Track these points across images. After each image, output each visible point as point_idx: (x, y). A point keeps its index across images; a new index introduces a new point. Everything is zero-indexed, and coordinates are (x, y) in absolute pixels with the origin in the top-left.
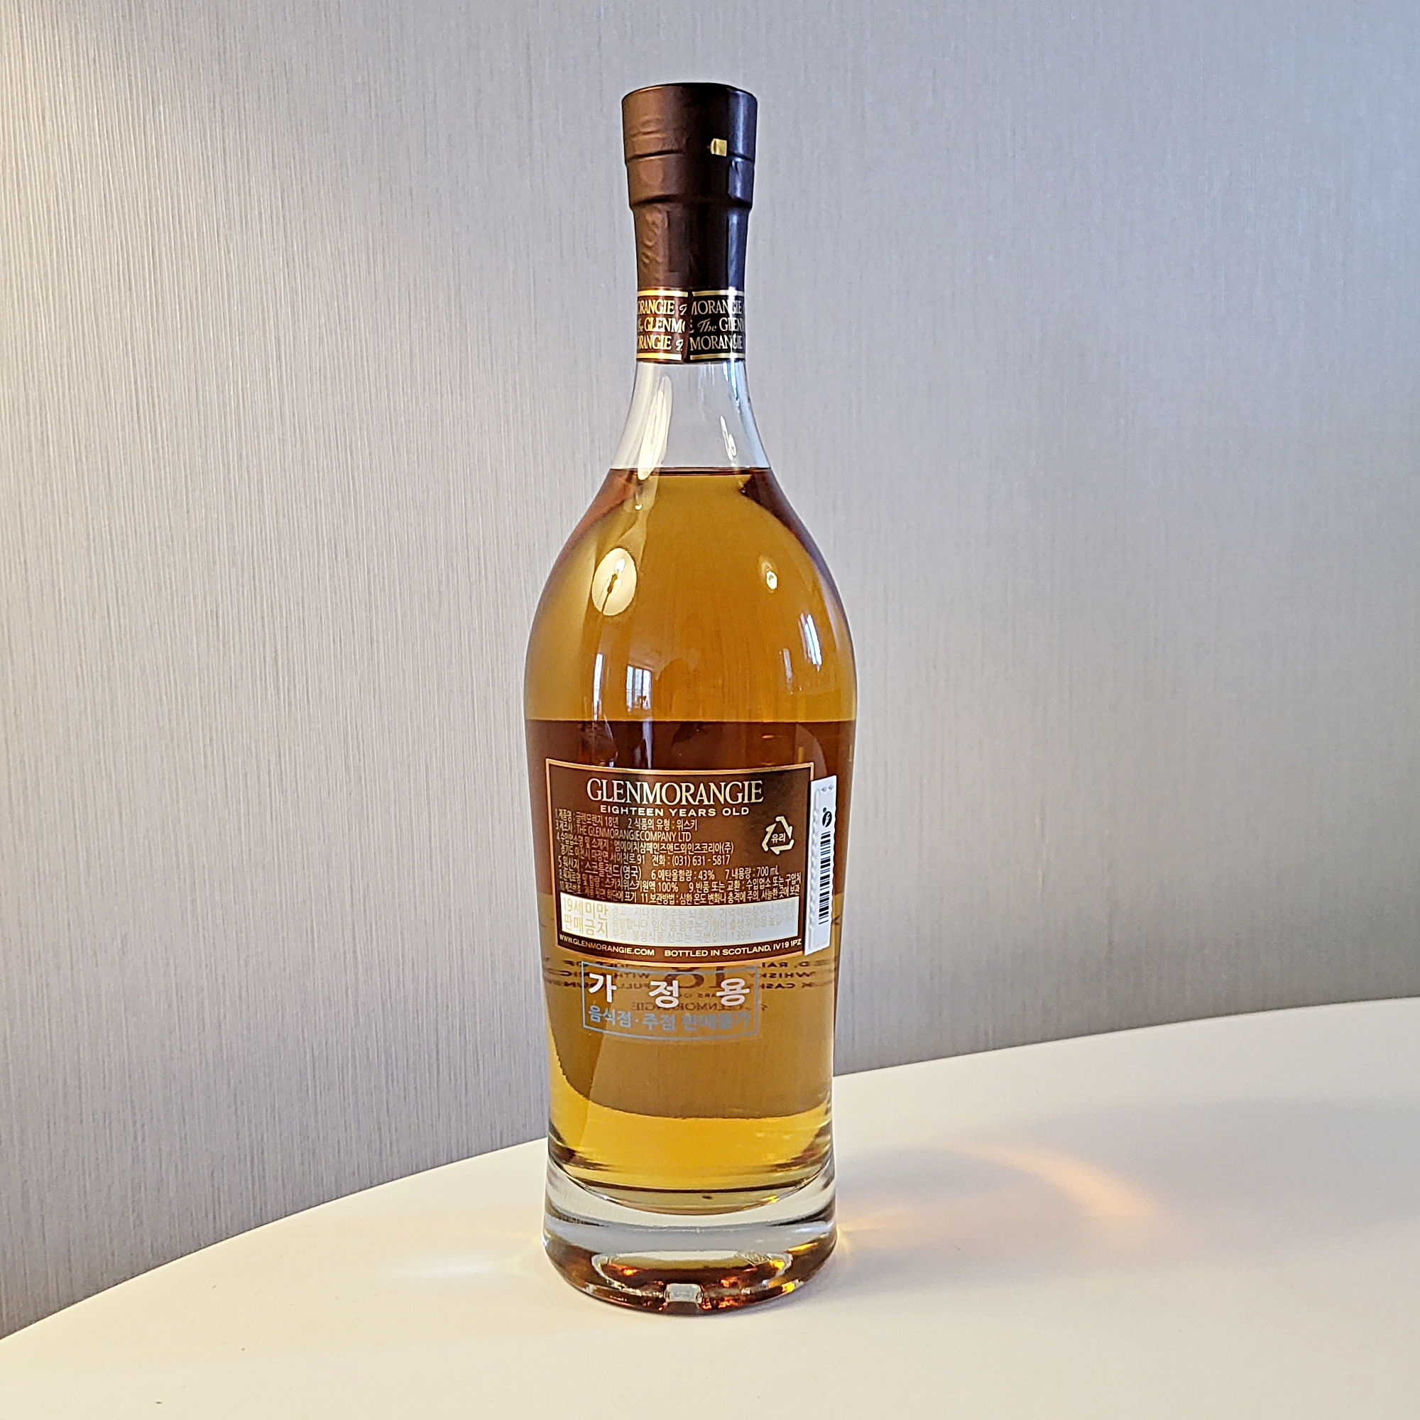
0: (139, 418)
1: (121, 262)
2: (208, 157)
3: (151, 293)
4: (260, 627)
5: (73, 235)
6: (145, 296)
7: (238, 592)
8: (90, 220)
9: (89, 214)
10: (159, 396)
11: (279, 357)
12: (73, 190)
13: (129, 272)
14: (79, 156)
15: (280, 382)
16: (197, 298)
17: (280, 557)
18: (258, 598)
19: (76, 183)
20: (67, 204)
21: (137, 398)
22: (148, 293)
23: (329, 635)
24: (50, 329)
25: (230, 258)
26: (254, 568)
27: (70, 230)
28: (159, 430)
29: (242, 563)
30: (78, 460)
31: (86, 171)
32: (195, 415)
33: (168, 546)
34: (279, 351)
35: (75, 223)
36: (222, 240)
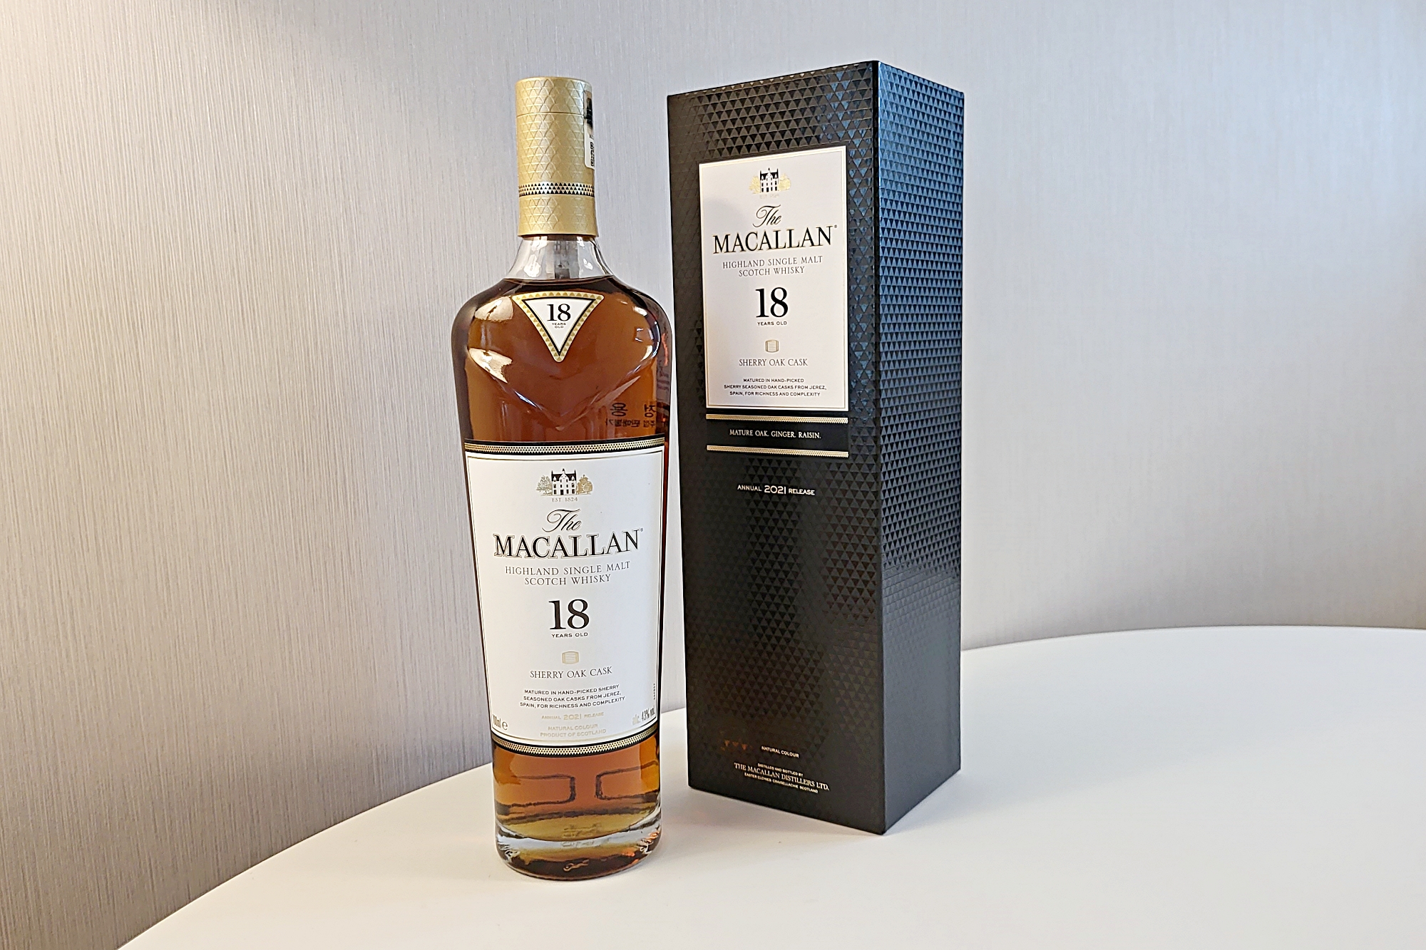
1: (228, 212)
3: (250, 234)
4: (333, 461)
6: (246, 236)
7: (317, 437)
8: (205, 184)
10: (257, 304)
11: (342, 276)
12: (193, 164)
13: (234, 216)
14: (197, 140)
15: (343, 291)
16: (283, 236)
17: (346, 412)
18: (331, 441)
20: (189, 173)
21: (242, 305)
22: (248, 234)
23: (381, 464)
24: (179, 260)
25: (305, 208)
26: (327, 420)
27: (191, 191)
28: (258, 327)
29: (319, 416)
30: (201, 350)
32: (283, 317)
33: (266, 408)
34: (341, 270)
35: (195, 187)
36: (299, 196)
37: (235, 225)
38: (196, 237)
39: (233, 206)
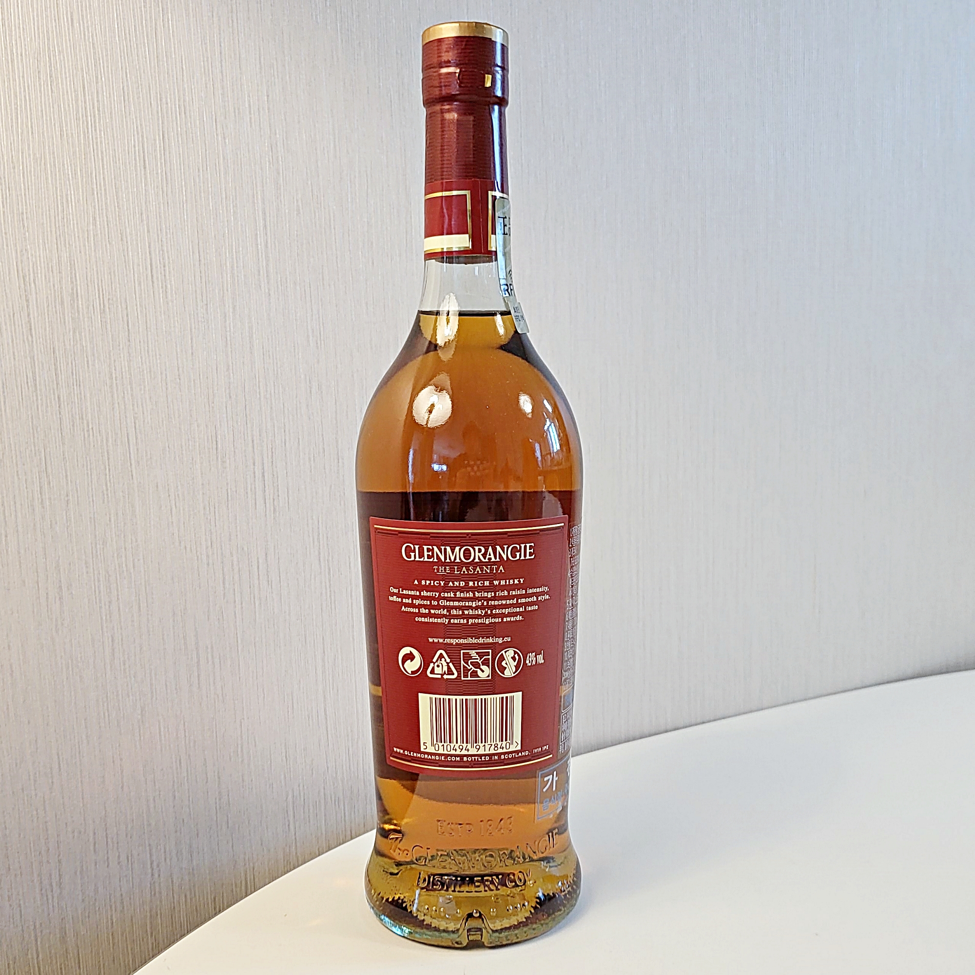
0: (152, 276)
1: (137, 148)
2: (208, 58)
5: (97, 121)
6: (157, 173)
8: (111, 108)
9: (111, 104)
12: (97, 83)
13: (144, 152)
14: (102, 53)
19: (99, 77)
20: (92, 93)
24: (79, 200)
25: (225, 143)
27: (94, 116)
28: (169, 285)
31: (108, 67)
34: (265, 220)
35: (99, 110)
36: (218, 127)
37: (144, 161)
38: (99, 172)
39: (142, 136)
